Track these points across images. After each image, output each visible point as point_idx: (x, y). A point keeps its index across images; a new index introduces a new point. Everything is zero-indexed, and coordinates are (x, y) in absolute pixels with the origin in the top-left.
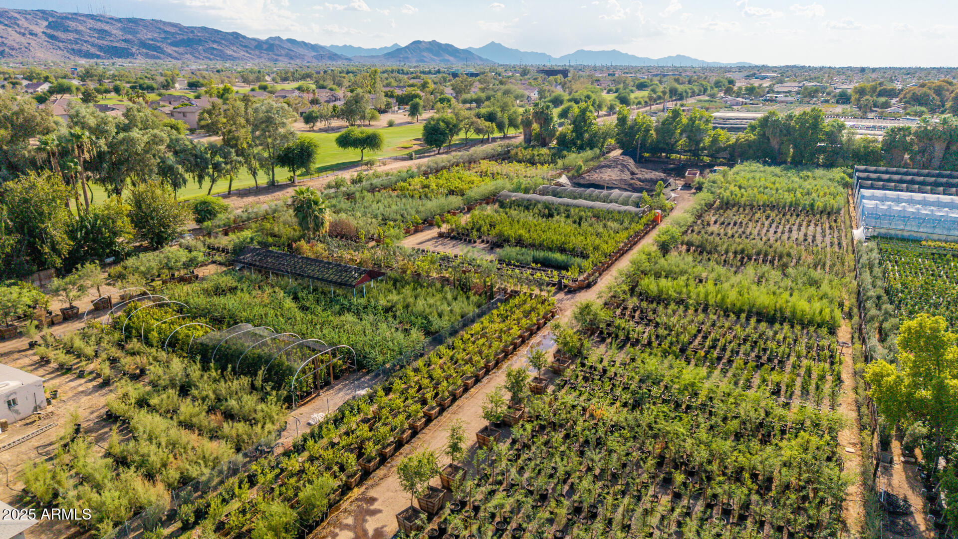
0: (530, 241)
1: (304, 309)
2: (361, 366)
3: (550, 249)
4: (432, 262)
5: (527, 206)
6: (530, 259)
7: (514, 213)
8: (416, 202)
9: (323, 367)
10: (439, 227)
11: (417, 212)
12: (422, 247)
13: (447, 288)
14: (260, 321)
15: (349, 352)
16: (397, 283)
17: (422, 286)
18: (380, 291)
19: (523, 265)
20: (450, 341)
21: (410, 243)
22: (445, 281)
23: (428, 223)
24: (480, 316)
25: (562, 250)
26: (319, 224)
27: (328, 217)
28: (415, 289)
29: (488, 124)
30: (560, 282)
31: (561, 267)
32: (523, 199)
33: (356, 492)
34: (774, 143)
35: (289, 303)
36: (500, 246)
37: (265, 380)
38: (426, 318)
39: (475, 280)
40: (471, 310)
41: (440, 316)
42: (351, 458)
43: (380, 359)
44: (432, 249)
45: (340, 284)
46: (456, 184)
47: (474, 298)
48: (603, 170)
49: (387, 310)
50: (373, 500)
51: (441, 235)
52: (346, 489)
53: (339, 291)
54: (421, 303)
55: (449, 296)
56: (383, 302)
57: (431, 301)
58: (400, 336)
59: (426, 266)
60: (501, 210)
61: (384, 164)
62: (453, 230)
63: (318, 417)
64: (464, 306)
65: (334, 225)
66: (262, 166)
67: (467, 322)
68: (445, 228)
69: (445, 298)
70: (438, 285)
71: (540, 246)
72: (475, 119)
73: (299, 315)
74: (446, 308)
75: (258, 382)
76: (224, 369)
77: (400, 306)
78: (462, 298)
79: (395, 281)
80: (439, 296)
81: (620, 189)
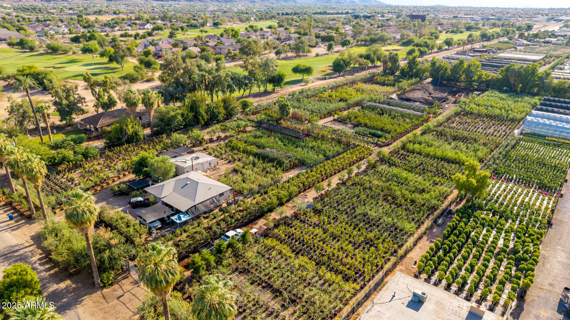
0: (369, 125)
1: (284, 145)
2: (303, 164)
3: (377, 130)
4: (329, 132)
5: (373, 109)
6: (368, 133)
7: (366, 112)
8: (325, 104)
9: (292, 163)
10: (334, 116)
11: (326, 109)
12: (326, 125)
13: (333, 142)
14: (272, 148)
15: (300, 160)
16: (316, 139)
17: (324, 140)
18: (310, 141)
19: (365, 135)
20: (332, 159)
21: (321, 123)
22: (333, 139)
23: (330, 114)
24: (343, 152)
25: (382, 130)
26: (288, 114)
27: (291, 111)
28: (322, 141)
29: (365, 61)
30: (377, 143)
31: (379, 137)
32: (373, 105)
33: (302, 194)
34: (512, 81)
35: (280, 143)
36: (357, 126)
37: (277, 164)
38: (325, 151)
39: (344, 139)
40: (341, 150)
41: (330, 151)
42: (302, 185)
43: (309, 162)
44: (330, 126)
45: (296, 138)
46: (344, 95)
47: (342, 146)
48: (415, 91)
49: (312, 148)
50: (306, 196)
51: (334, 120)
52: (300, 192)
53: (296, 140)
54: (323, 146)
55: (334, 145)
56: (310, 145)
57: (327, 146)
58: (316, 156)
59: (326, 133)
60: (361, 110)
61: (313, 82)
62: (339, 118)
63: (291, 176)
64: (338, 148)
65: (293, 114)
66: (262, 83)
67: (339, 154)
68: (336, 117)
69: (332, 145)
70: (330, 140)
71: (374, 128)
72: (359, 59)
73: (284, 147)
74: (332, 149)
75: (275, 165)
76: (264, 160)
77: (316, 147)
78: (338, 146)
79: (315, 138)
80: (330, 144)
81: (420, 102)
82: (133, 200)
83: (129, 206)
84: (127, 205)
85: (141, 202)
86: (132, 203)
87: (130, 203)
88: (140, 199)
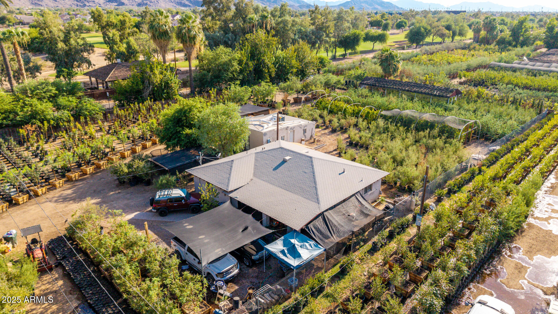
10: (461, 78)
14: (403, 109)
18: (461, 102)
22: (500, 101)
26: (396, 70)
27: (400, 66)
29: (447, 31)
51: (461, 84)
62: (471, 80)
72: (441, 28)
82: (161, 195)
83: (150, 208)
84: (147, 207)
85: (178, 199)
86: (158, 202)
87: (153, 202)
88: (177, 193)
